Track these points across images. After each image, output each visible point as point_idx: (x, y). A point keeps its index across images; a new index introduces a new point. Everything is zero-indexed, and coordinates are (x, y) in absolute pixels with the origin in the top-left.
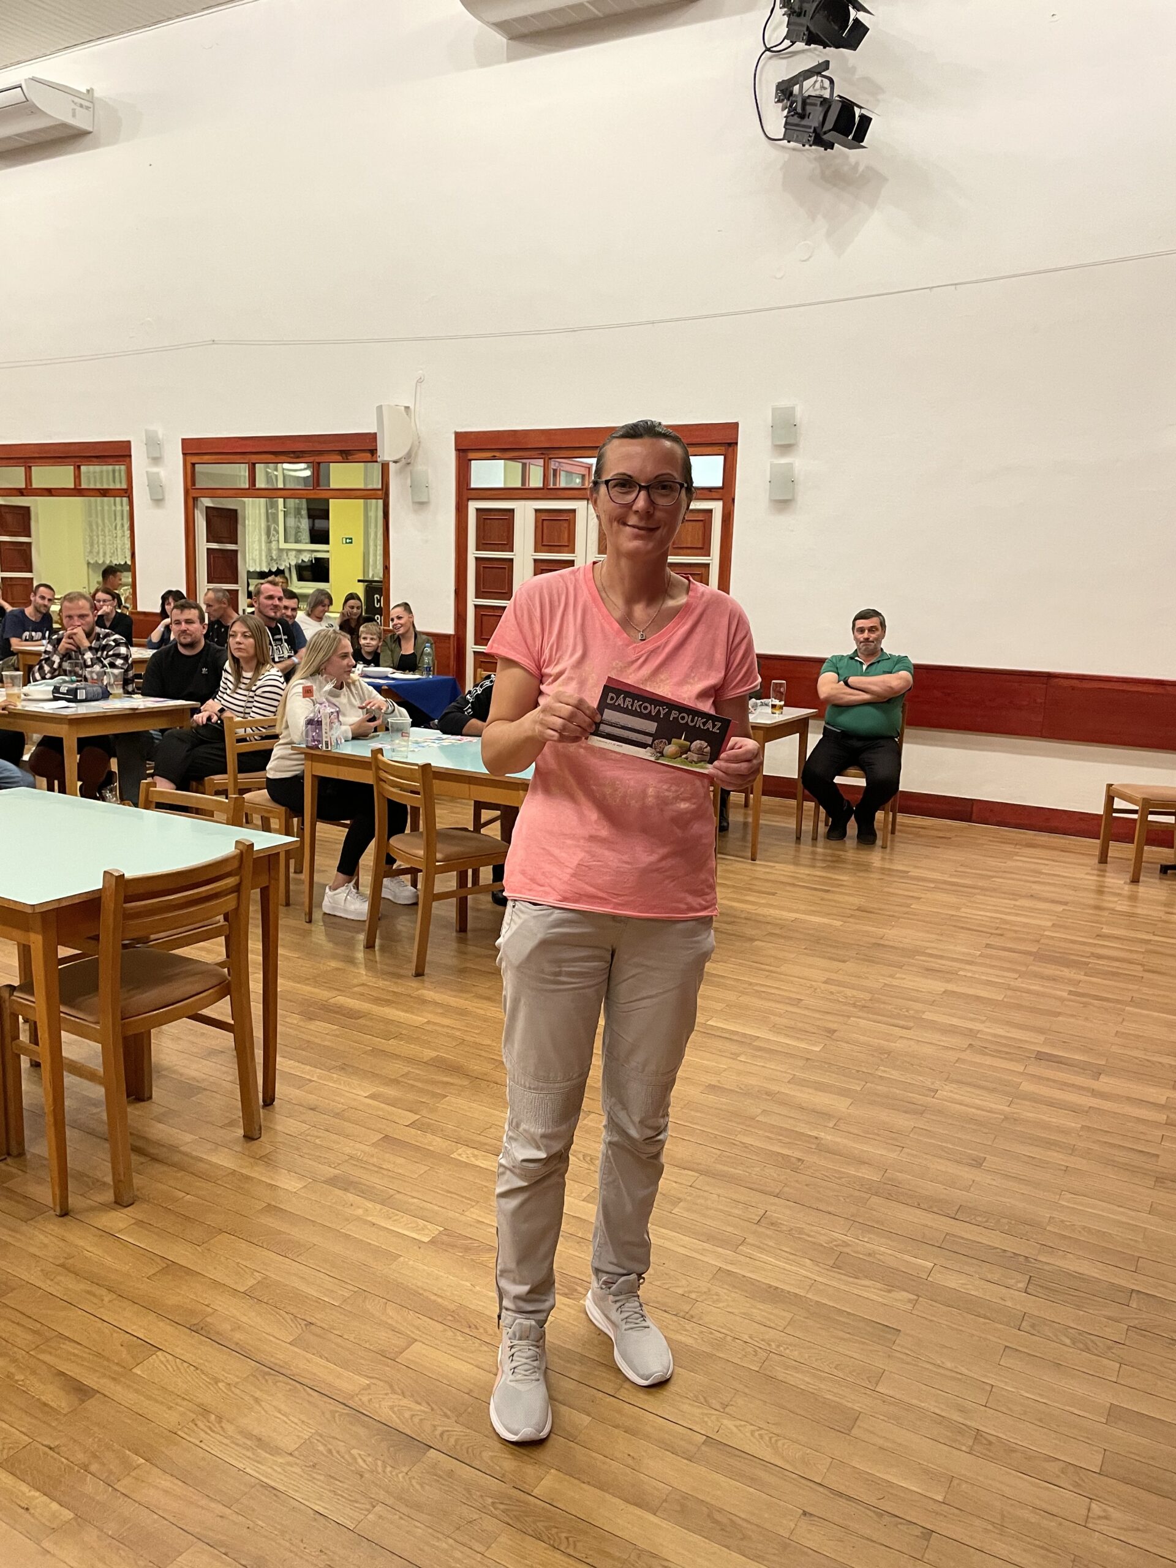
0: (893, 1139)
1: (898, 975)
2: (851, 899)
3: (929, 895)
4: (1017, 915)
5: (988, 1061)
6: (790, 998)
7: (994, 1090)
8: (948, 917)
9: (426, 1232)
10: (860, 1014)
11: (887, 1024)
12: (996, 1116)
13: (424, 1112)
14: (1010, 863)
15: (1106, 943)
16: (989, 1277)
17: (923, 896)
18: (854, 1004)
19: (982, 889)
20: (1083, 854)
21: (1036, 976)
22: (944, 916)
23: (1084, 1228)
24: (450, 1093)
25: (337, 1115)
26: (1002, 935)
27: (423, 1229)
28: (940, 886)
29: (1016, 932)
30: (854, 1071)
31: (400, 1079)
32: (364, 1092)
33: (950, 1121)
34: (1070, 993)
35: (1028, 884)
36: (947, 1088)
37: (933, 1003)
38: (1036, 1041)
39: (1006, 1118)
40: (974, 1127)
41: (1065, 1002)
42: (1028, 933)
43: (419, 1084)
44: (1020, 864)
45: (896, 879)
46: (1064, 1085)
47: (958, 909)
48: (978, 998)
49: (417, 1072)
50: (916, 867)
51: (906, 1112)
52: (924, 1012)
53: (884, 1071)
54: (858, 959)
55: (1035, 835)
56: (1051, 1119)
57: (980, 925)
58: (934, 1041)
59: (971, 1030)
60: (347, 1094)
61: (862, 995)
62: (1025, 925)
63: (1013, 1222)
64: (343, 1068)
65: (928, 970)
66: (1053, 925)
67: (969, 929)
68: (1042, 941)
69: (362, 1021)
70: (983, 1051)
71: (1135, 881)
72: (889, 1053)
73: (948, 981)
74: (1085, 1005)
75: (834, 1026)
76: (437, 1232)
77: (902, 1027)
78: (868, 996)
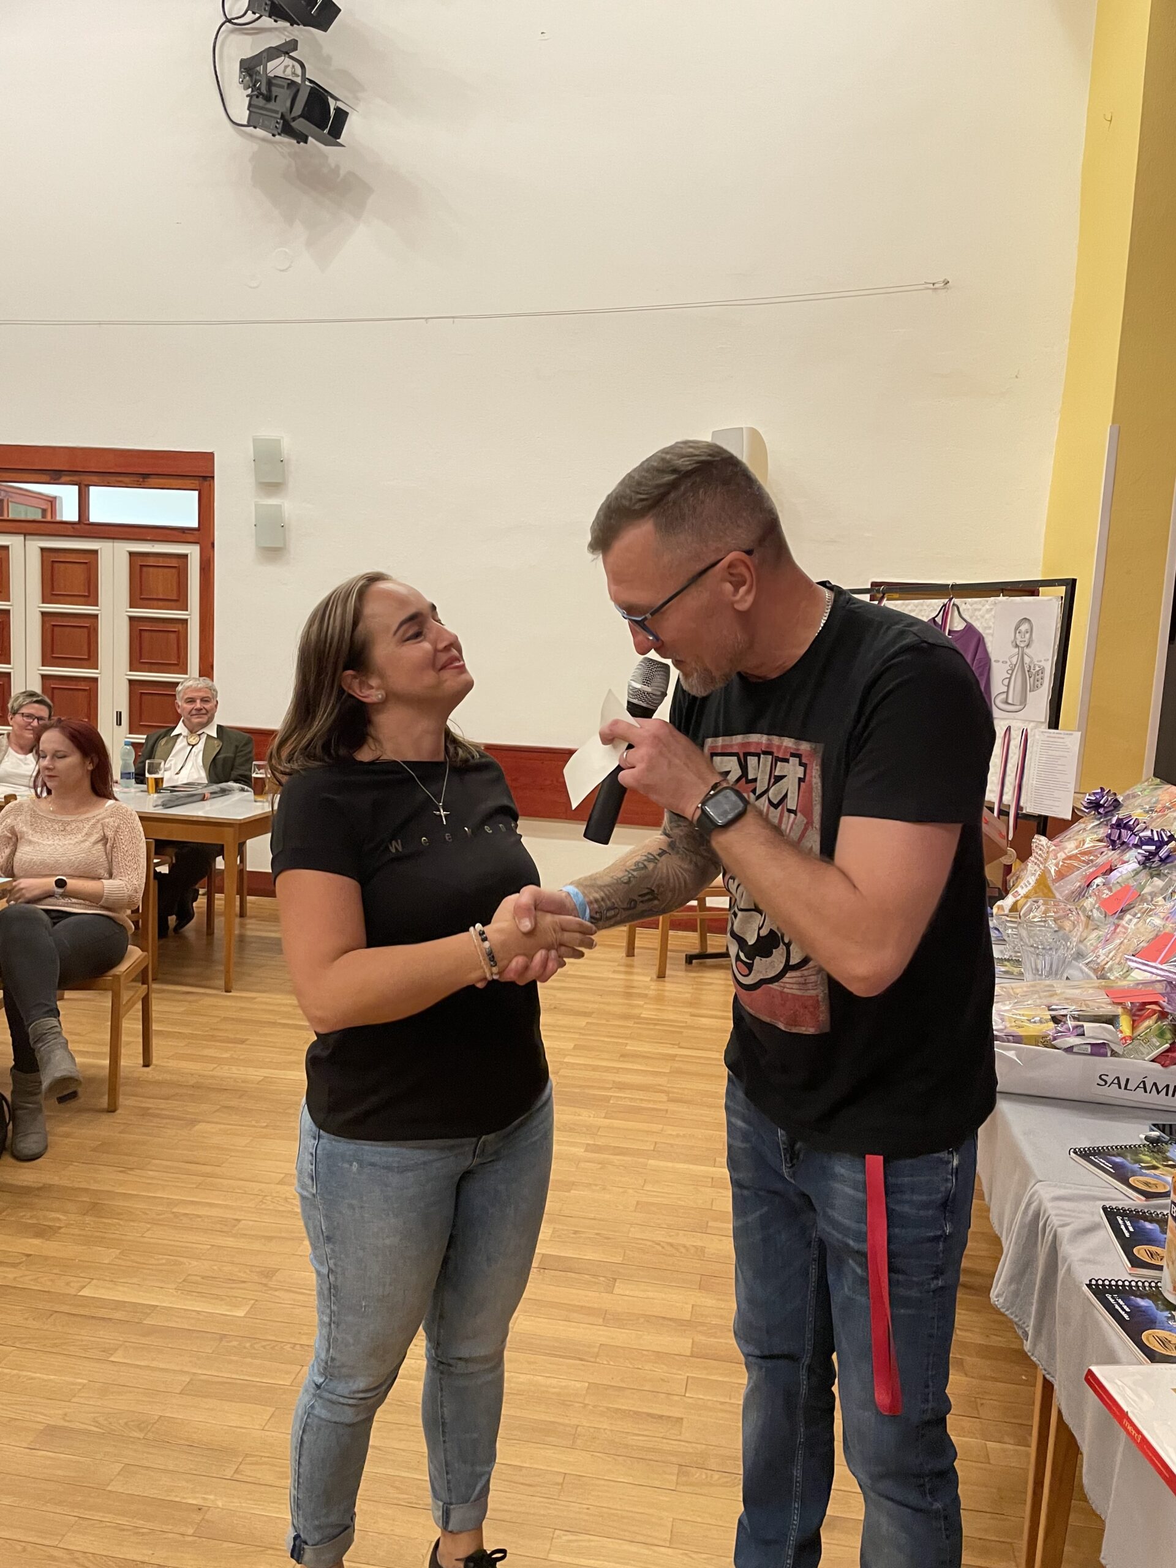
71: (661, 975)
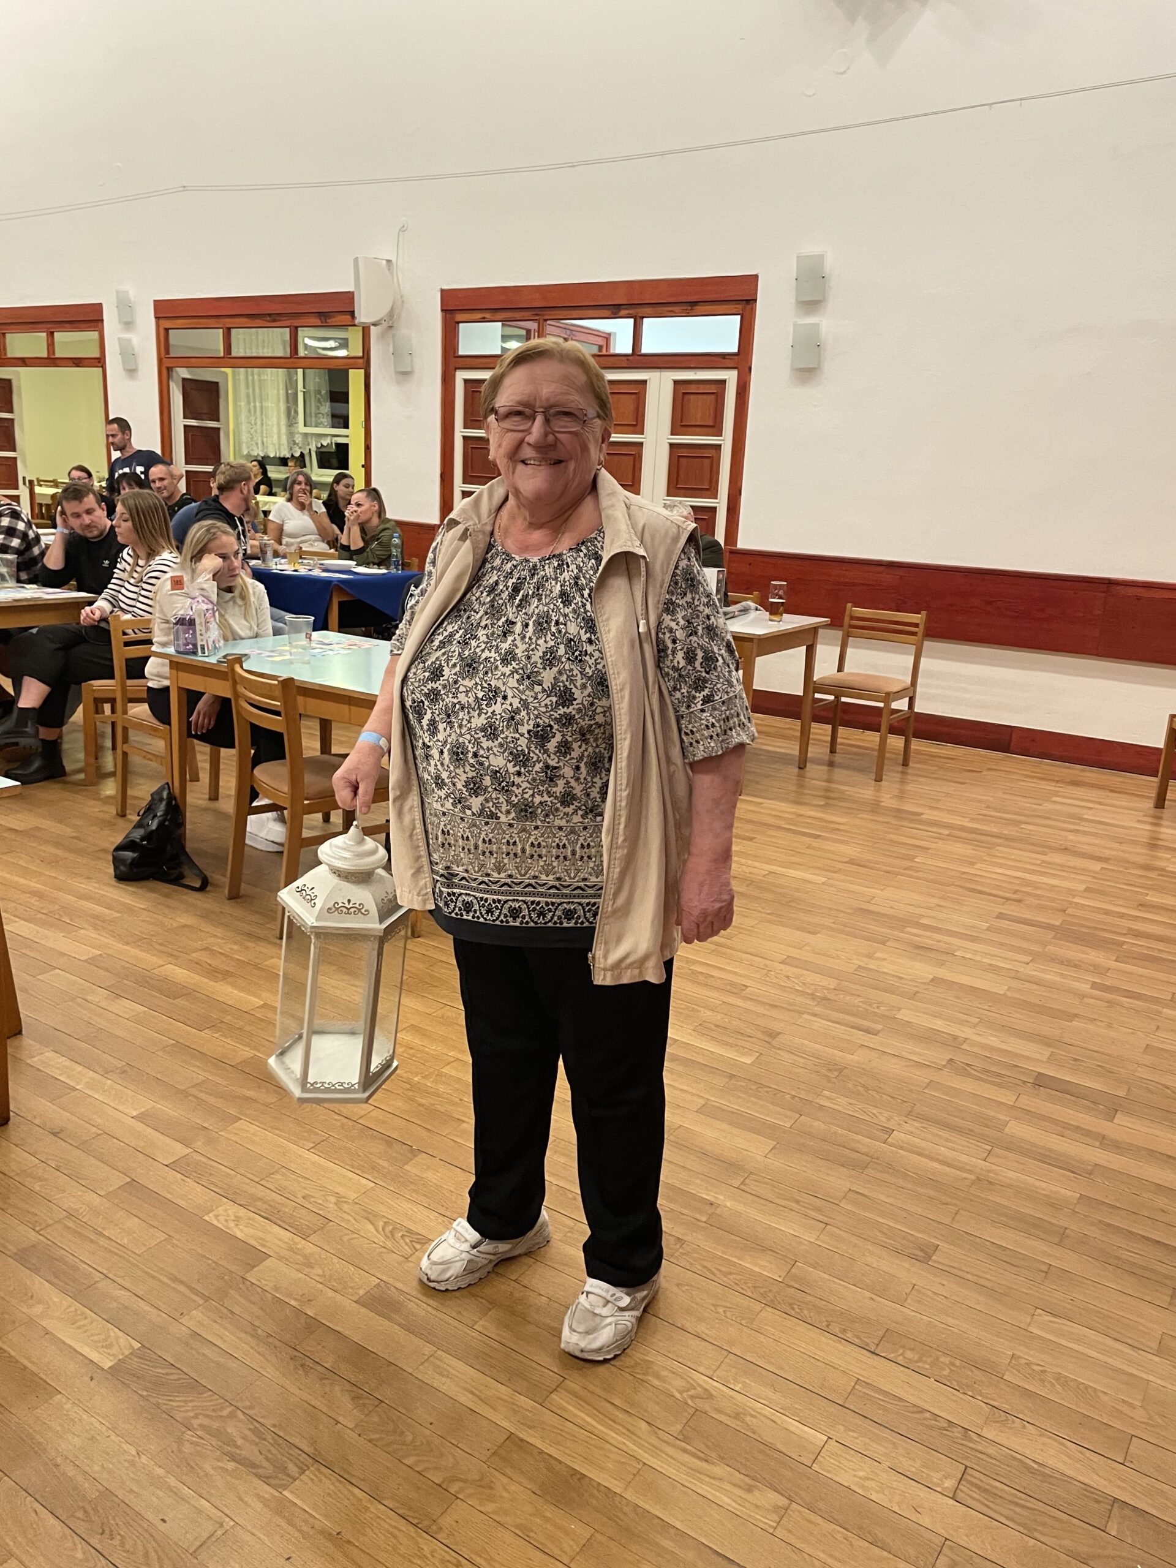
0: (818, 1210)
1: (878, 955)
2: (842, 848)
3: (940, 845)
4: (1043, 874)
5: (968, 1085)
6: (732, 984)
7: (968, 1133)
8: (958, 874)
9: (113, 1351)
10: (818, 1009)
11: (846, 1025)
12: (965, 1175)
13: (199, 1144)
14: (1048, 806)
15: (1149, 916)
16: (906, 1464)
17: (933, 846)
18: (812, 994)
19: (1007, 839)
20: (1137, 795)
21: (1053, 960)
22: (953, 873)
23: (1058, 1377)
24: (245, 1115)
25: (84, 1146)
26: (1020, 901)
27: (109, 1347)
28: (957, 833)
29: (1038, 897)
30: (788, 1097)
31: (193, 1091)
32: (135, 1110)
33: (901, 1183)
34: (1094, 986)
35: (1063, 833)
36: (906, 1127)
37: (913, 996)
38: (1038, 1057)
39: (978, 1179)
40: (932, 1193)
41: (1087, 1000)
42: (1053, 900)
43: (212, 1100)
44: (1058, 807)
45: (906, 823)
46: (1065, 1128)
47: (972, 864)
48: (974, 991)
49: (219, 1080)
50: (932, 808)
51: (842, 1166)
52: (900, 1009)
53: (829, 1098)
54: (832, 929)
55: (1083, 771)
56: (1037, 1183)
57: (998, 887)
58: (904, 1054)
59: (955, 1038)
60: (111, 1111)
61: (825, 982)
62: (1052, 888)
63: (958, 1363)
64: (124, 1072)
65: (919, 947)
66: (1087, 890)
67: (981, 892)
68: (1069, 911)
69: (180, 1002)
70: (964, 1070)
72: (841, 1071)
73: (941, 964)
74: (1111, 1004)
75: (777, 1026)
76: (127, 1353)
77: (867, 1031)
78: (832, 983)
